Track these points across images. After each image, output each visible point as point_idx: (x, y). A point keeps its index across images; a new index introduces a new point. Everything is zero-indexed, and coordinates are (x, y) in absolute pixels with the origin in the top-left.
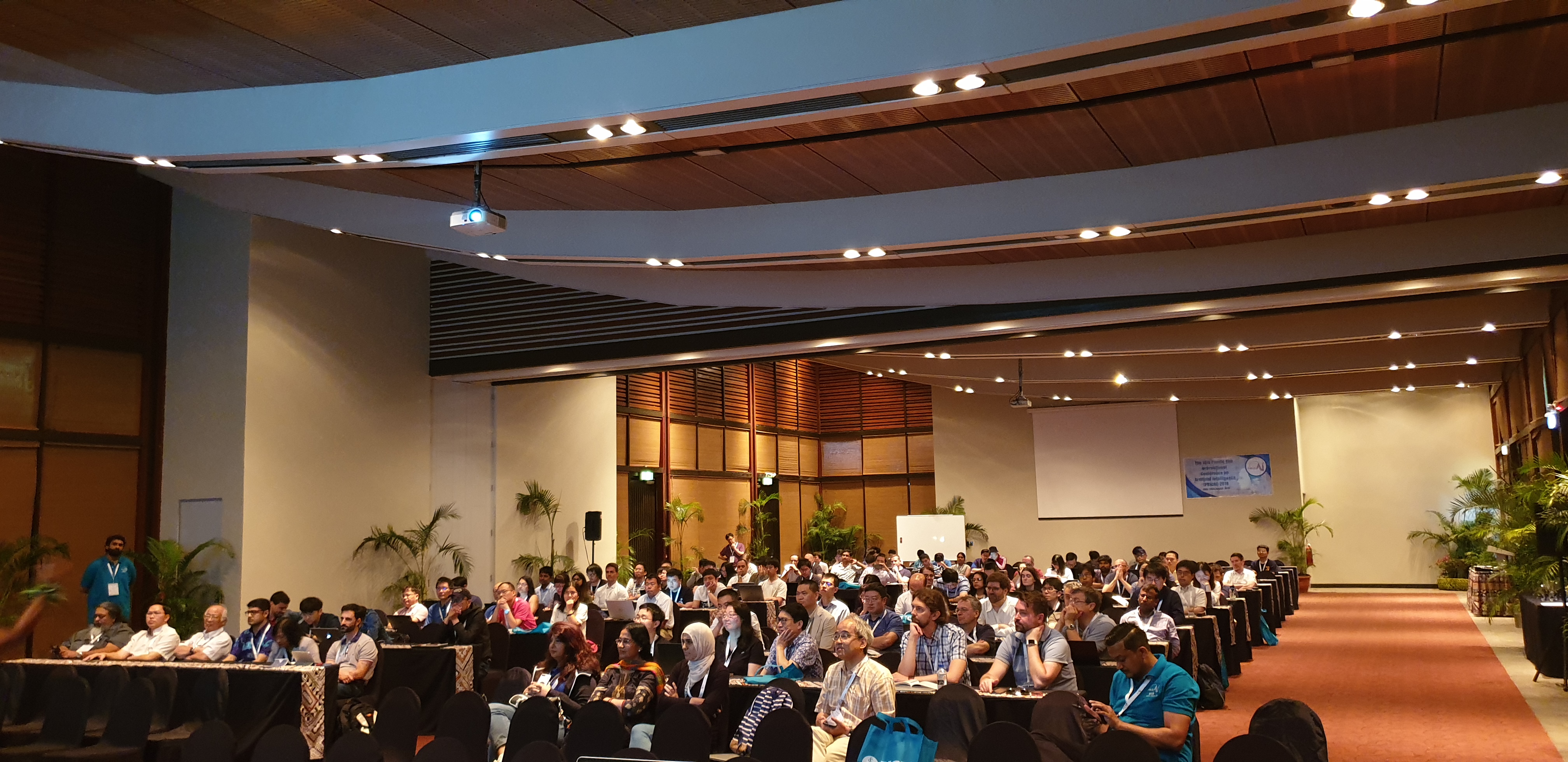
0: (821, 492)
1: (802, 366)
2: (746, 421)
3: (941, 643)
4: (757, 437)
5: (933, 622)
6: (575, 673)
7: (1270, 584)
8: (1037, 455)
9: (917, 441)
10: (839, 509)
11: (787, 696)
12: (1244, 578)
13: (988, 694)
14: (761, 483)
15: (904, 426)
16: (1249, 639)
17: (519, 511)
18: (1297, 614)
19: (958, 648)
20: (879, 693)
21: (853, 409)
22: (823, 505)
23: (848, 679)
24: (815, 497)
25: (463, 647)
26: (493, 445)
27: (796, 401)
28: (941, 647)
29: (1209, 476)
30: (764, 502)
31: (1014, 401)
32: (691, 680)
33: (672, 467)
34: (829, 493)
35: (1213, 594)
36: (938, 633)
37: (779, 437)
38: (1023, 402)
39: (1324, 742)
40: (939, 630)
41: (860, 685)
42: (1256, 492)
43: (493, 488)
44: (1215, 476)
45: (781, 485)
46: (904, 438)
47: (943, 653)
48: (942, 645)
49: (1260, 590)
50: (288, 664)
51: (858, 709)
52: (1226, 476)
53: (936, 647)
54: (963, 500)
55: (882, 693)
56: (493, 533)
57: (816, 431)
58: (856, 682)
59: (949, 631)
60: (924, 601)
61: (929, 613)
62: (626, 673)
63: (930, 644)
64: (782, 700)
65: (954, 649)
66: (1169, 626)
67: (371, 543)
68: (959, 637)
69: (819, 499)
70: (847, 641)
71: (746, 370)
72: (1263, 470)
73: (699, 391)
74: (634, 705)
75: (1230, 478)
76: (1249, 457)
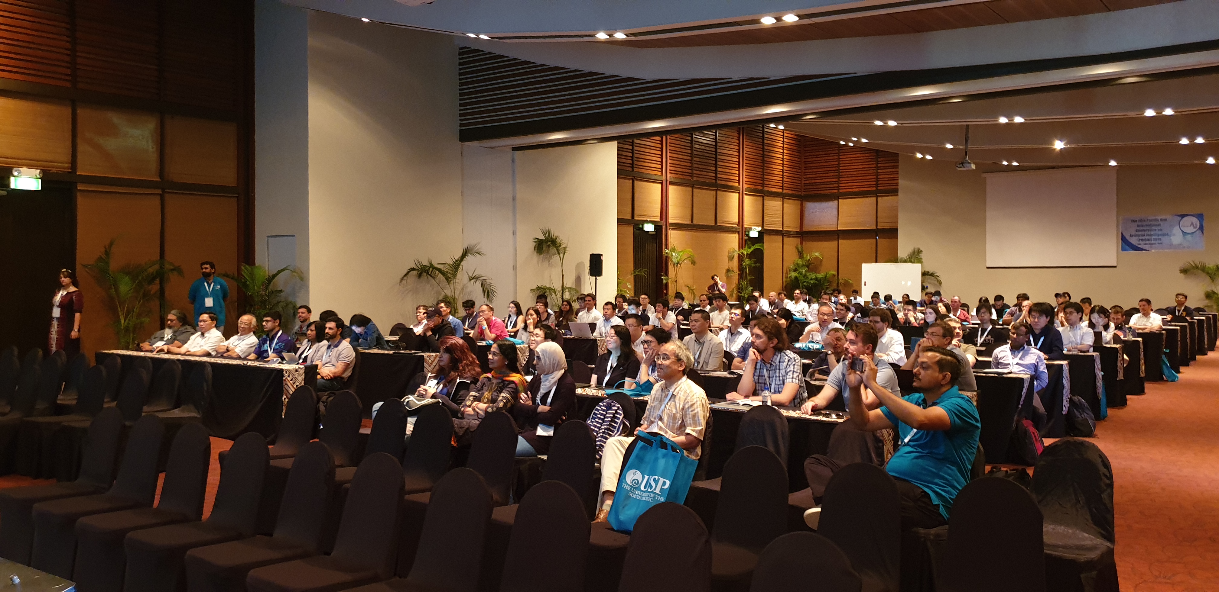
0: (801, 243)
1: (788, 138)
2: (737, 184)
3: (778, 368)
4: (746, 197)
5: (772, 349)
6: (457, 379)
7: (1178, 328)
8: (988, 214)
9: (885, 201)
10: (817, 258)
11: (618, 408)
12: (1150, 321)
13: (808, 417)
14: (748, 235)
15: (875, 189)
16: (1142, 375)
17: (536, 251)
18: (1211, 355)
19: (791, 372)
20: (690, 410)
21: (832, 174)
22: (803, 254)
23: (666, 396)
24: (797, 248)
25: (432, 354)
26: (514, 199)
27: (781, 168)
28: (778, 371)
29: (1143, 233)
30: (750, 251)
31: (960, 164)
32: (542, 391)
33: (670, 221)
34: (808, 245)
35: (1104, 333)
36: (776, 359)
37: (765, 198)
38: (968, 165)
39: (1111, 486)
40: (777, 356)
41: (675, 402)
42: (1189, 247)
43: (514, 233)
44: (1149, 233)
45: (766, 238)
46: (875, 199)
47: (779, 377)
48: (779, 369)
49: (1164, 332)
50: (280, 363)
51: (671, 424)
52: (1160, 233)
53: (774, 371)
54: (921, 251)
55: (692, 411)
56: (515, 268)
57: (800, 193)
58: (672, 399)
59: (786, 357)
60: (763, 330)
61: (767, 340)
62: (495, 381)
63: (768, 368)
64: (614, 412)
65: (789, 374)
66: (1038, 360)
67: (415, 272)
68: (794, 363)
69: (800, 249)
70: (667, 362)
71: (738, 142)
72: (1196, 228)
73: (695, 159)
74: (495, 409)
75: (1164, 235)
76: (1183, 216)
